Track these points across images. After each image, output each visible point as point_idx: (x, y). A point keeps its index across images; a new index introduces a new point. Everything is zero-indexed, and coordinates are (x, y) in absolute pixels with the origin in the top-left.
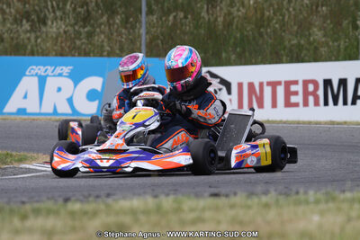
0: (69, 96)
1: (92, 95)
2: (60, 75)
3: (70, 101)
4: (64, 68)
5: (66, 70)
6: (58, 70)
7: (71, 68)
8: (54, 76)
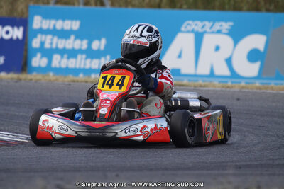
0: (227, 56)
1: (253, 56)
2: (219, 32)
3: (229, 61)
4: (223, 24)
5: (226, 26)
6: (217, 26)
7: (231, 24)
8: (213, 32)
